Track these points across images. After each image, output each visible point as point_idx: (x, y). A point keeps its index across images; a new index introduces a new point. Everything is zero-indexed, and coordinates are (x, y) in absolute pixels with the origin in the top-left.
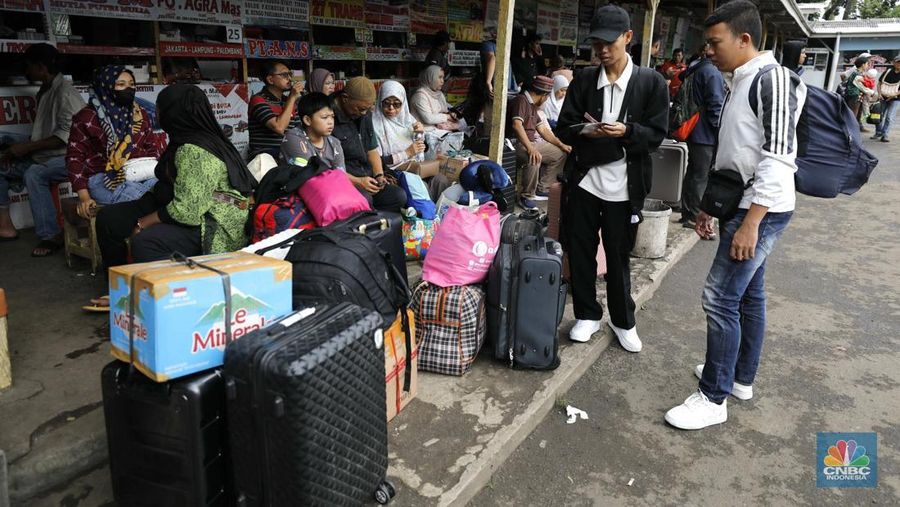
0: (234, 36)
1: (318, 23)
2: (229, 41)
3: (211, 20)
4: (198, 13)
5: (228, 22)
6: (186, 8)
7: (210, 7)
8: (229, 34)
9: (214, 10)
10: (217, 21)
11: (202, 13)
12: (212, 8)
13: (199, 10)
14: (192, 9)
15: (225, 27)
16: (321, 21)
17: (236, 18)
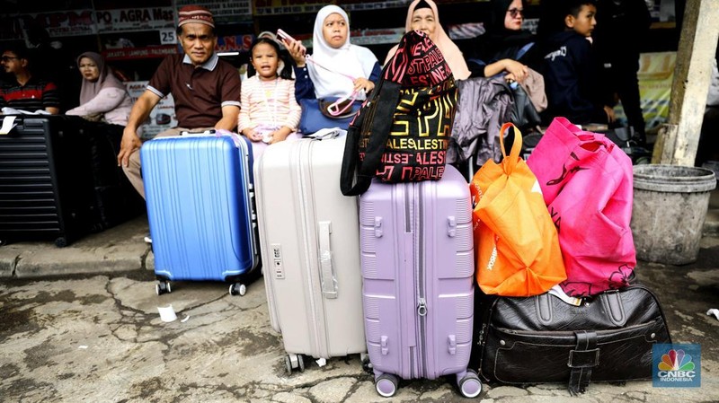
0: (168, 38)
1: (265, 14)
2: (163, 43)
3: (145, 27)
4: (132, 23)
5: (161, 27)
6: (121, 21)
7: (142, 17)
8: (162, 37)
9: (147, 19)
10: (151, 28)
11: (136, 22)
12: (145, 17)
13: (133, 20)
14: (127, 21)
15: (158, 32)
16: (269, 11)
17: (170, 22)
